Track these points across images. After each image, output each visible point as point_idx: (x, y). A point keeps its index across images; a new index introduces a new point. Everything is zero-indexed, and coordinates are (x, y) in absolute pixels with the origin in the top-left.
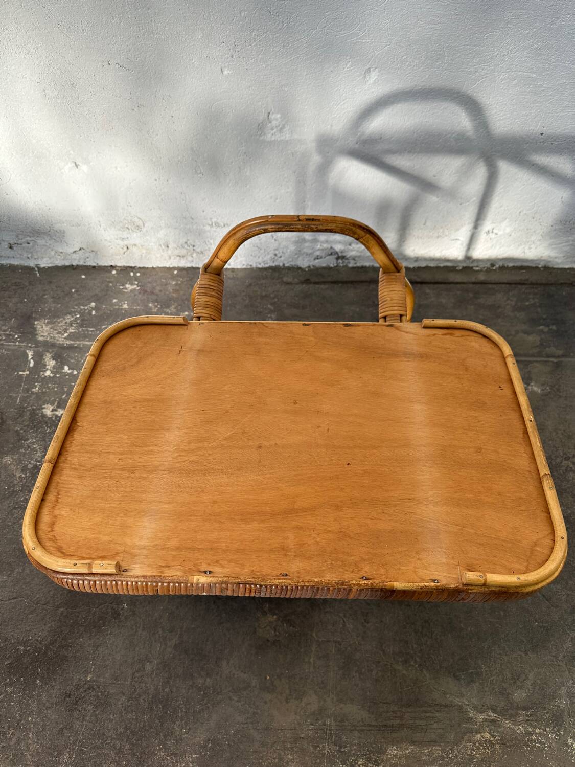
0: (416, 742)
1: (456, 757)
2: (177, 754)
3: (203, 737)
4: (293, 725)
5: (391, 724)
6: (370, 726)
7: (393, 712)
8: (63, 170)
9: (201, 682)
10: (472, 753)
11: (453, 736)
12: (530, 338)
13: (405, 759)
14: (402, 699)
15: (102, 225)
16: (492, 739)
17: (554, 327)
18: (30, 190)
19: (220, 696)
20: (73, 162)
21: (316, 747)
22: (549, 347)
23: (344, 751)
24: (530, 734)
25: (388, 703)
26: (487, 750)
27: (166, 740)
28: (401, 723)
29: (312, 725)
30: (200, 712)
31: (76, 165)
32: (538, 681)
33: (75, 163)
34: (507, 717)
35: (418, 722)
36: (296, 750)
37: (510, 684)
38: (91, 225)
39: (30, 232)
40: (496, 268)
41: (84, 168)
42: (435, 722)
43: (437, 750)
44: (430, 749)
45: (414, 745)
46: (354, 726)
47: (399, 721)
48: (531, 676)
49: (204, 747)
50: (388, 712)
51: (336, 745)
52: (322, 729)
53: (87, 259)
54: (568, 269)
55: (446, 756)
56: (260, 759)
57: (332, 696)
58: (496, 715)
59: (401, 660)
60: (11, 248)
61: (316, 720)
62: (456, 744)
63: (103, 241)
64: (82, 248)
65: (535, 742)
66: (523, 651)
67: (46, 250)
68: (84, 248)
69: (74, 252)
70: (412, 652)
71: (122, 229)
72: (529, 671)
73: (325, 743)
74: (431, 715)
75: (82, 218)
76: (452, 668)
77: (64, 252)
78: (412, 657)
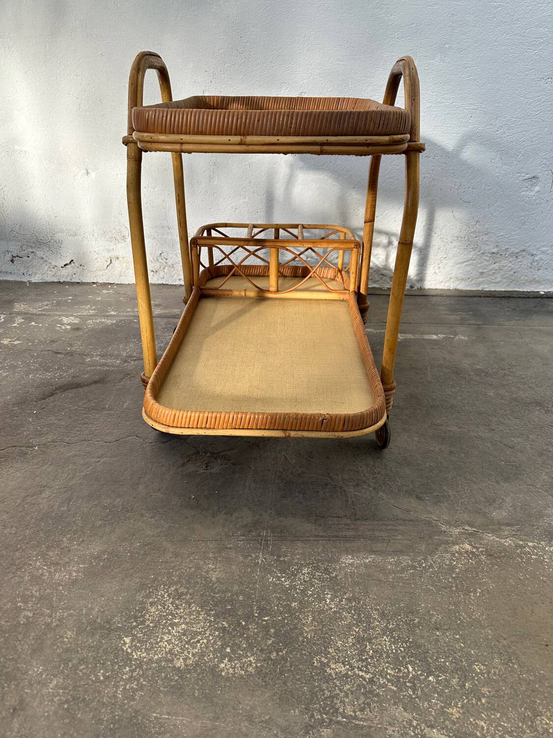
0: (377, 551)
1: (431, 566)
2: (60, 564)
3: (98, 549)
4: (219, 536)
5: (344, 534)
6: (317, 536)
7: (345, 524)
8: (76, 177)
9: (109, 501)
10: (451, 563)
11: (424, 547)
12: (452, 317)
13: (364, 568)
14: (355, 514)
15: (95, 235)
16: (474, 550)
17: (471, 313)
18: (45, 196)
19: (129, 514)
20: (86, 169)
21: (246, 557)
22: (469, 320)
23: (284, 560)
24: (521, 547)
25: (339, 517)
26: (470, 561)
27: (47, 551)
28: (356, 534)
29: (244, 536)
30: (100, 526)
31: (88, 173)
32: (519, 504)
34: (489, 531)
35: (377, 534)
36: (219, 559)
37: (485, 506)
38: (86, 235)
39: (33, 242)
40: (415, 289)
41: (93, 175)
42: (399, 534)
43: (406, 560)
44: (396, 558)
45: (375, 554)
46: (296, 537)
47: (353, 533)
48: (508, 500)
49: (98, 558)
50: (339, 524)
51: (272, 554)
52: (256, 540)
53: (74, 276)
54: (475, 290)
55: (418, 566)
56: (171, 569)
57: (270, 511)
58: (474, 529)
59: (352, 484)
60: (12, 261)
61: (249, 532)
62: (430, 555)
63: (92, 252)
64: (72, 261)
65: (530, 554)
66: (493, 482)
67: (41, 264)
68: (74, 261)
69: (65, 265)
70: (364, 479)
71: (110, 240)
72: (506, 496)
73: (259, 553)
74: (393, 528)
75: (80, 227)
76: (414, 491)
77: (56, 266)
78: (364, 482)
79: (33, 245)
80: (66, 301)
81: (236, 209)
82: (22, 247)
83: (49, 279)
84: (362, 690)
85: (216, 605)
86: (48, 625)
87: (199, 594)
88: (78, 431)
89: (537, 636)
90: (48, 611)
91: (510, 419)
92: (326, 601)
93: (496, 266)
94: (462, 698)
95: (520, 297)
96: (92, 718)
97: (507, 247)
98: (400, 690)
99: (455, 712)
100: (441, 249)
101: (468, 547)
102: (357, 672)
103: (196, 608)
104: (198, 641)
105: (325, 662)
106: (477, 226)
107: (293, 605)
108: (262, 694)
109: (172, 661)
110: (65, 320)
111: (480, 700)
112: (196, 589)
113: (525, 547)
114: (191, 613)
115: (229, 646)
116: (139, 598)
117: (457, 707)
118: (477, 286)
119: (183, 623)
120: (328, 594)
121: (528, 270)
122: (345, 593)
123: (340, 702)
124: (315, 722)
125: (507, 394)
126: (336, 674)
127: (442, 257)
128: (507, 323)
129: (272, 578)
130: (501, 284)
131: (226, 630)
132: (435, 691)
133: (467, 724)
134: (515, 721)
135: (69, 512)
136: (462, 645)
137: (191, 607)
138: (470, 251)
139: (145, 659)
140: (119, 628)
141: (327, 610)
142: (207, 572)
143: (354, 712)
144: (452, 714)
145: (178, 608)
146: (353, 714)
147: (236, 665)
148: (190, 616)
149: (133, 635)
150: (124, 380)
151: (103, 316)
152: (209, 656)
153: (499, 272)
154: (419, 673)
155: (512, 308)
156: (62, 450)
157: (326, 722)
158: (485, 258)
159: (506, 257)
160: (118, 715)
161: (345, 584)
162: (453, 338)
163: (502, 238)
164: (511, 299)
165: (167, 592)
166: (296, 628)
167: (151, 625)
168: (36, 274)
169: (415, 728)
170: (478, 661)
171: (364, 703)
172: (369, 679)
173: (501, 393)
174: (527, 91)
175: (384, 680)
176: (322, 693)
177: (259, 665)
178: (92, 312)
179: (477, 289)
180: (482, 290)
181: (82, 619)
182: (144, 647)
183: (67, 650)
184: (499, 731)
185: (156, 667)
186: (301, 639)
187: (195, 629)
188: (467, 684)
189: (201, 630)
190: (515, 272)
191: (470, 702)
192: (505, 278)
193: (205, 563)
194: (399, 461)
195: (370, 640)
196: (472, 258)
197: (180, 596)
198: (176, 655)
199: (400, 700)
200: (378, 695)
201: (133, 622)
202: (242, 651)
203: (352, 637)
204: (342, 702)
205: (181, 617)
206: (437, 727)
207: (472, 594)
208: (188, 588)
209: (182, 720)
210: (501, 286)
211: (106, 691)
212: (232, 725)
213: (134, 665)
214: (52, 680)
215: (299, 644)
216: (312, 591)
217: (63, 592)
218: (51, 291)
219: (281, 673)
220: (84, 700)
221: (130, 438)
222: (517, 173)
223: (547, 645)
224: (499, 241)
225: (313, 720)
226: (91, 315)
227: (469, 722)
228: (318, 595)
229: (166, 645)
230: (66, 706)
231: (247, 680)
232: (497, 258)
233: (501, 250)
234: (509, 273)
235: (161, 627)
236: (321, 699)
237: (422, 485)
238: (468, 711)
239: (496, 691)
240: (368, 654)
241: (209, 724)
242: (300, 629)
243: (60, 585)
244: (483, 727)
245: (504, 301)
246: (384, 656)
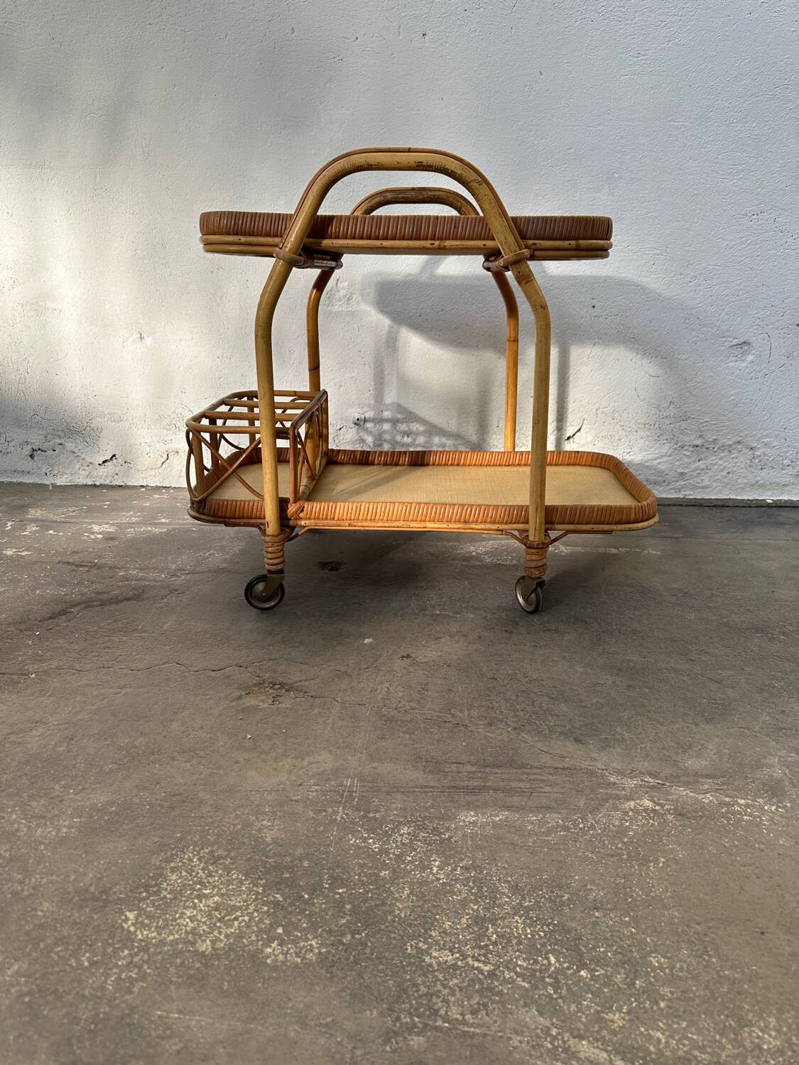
0: (512, 807)
1: (592, 827)
2: (45, 817)
3: (104, 799)
4: (281, 786)
5: (465, 785)
6: (426, 787)
7: (468, 772)
8: (125, 344)
9: (127, 741)
10: (622, 824)
11: (582, 802)
13: (492, 828)
14: (484, 759)
15: (147, 420)
16: (657, 808)
18: (83, 369)
20: (139, 332)
21: (318, 812)
23: (374, 818)
24: (727, 804)
25: (460, 763)
26: (651, 821)
27: (29, 801)
28: (483, 784)
29: (318, 785)
30: (110, 771)
31: (141, 338)
32: (727, 751)
33: (141, 335)
34: (680, 784)
35: (514, 784)
36: (279, 814)
37: (676, 753)
38: (135, 420)
39: (62, 431)
41: (148, 341)
42: (546, 786)
43: (554, 819)
44: (540, 816)
45: (509, 810)
46: (395, 787)
47: (479, 783)
48: (710, 746)
49: (102, 810)
50: (459, 772)
51: (358, 810)
52: (335, 791)
53: (116, 477)
54: (674, 498)
55: (572, 826)
56: (207, 825)
57: (360, 755)
58: (658, 781)
59: (482, 723)
60: (32, 456)
61: (326, 780)
62: (590, 812)
63: (142, 445)
64: (114, 455)
65: (740, 814)
66: (690, 723)
67: (71, 461)
68: (117, 456)
69: (104, 462)
70: (501, 717)
71: (167, 427)
72: (707, 742)
73: (338, 808)
74: (539, 777)
75: (128, 409)
76: (572, 733)
77: (91, 463)
78: (501, 721)
79: (62, 435)
80: (101, 507)
81: (341, 386)
82: (46, 437)
83: (81, 480)
84: (477, 987)
85: (268, 872)
86: (15, 894)
87: (244, 859)
88: (95, 656)
89: (747, 920)
90: (20, 876)
91: (717, 648)
92: (432, 869)
93: (701, 464)
94: (629, 1000)
95: (737, 506)
96: (64, 1017)
97: (714, 437)
98: (535, 987)
99: (617, 1019)
100: (623, 440)
101: (647, 803)
102: (471, 962)
103: (238, 875)
104: (236, 919)
105: (423, 948)
106: (671, 408)
107: (382, 874)
108: (324, 989)
109: (193, 943)
110: (96, 528)
111: (657, 1003)
112: (241, 851)
113: (733, 805)
114: (229, 882)
115: (282, 925)
116: (156, 861)
117: (620, 1011)
118: (676, 492)
119: (217, 895)
120: (435, 861)
121: (746, 470)
122: (461, 860)
123: (442, 1002)
124: (400, 1027)
125: (714, 618)
126: (439, 964)
127: (624, 452)
128: (718, 536)
129: (353, 840)
130: (711, 489)
131: (279, 905)
132: (589, 990)
133: (636, 1035)
134: (710, 1031)
135: (68, 753)
136: (633, 930)
137: (230, 875)
138: (664, 444)
139: (154, 941)
140: (121, 899)
141: (433, 881)
142: (260, 830)
143: (463, 1014)
144: (612, 1021)
145: (211, 876)
146: (460, 1018)
147: (289, 949)
148: (228, 886)
149: (140, 909)
150: (168, 597)
151: (150, 524)
152: (250, 937)
153: (706, 473)
154: (566, 965)
155: (726, 518)
156: (69, 678)
157: (418, 1028)
158: (685, 453)
159: (715, 452)
160: (104, 1013)
161: (462, 848)
162: (640, 553)
163: (706, 426)
164: (724, 508)
165: (198, 854)
166: (383, 904)
167: (168, 896)
168: (63, 474)
169: (555, 1038)
170: (656, 951)
171: (478, 1003)
172: (488, 972)
173: (705, 616)
174: (725, 231)
175: (512, 974)
176: (415, 989)
177: (324, 950)
178: (134, 519)
179: (677, 496)
180: (684, 498)
181: (68, 887)
182: (154, 924)
183: (41, 926)
184: (684, 1045)
185: (169, 950)
186: (389, 918)
187: (232, 903)
188: (638, 982)
189: (242, 904)
190: (729, 473)
191: (642, 1006)
192: (715, 481)
193: (257, 819)
194: (553, 696)
195: (493, 921)
196: (666, 453)
197: (215, 860)
198: (200, 936)
199: (534, 1001)
200: (500, 993)
201: (141, 893)
202: (300, 932)
203: (467, 917)
204: (446, 1001)
205: (214, 887)
206: (588, 1037)
207: (652, 864)
208: (229, 851)
209: (199, 1021)
210: (711, 491)
211: (91, 981)
212: (275, 1029)
213: (138, 947)
214: (11, 965)
215: (388, 924)
216: (412, 857)
217: (44, 852)
218: (82, 495)
219: (356, 962)
220: (56, 990)
221: (167, 665)
222: (722, 338)
223: (763, 933)
224: (703, 429)
225: (398, 1025)
226: (133, 523)
227: (638, 1033)
228: (422, 862)
229: (187, 923)
230: (27, 999)
231: (303, 969)
232: (703, 452)
233: (707, 441)
234: (721, 474)
235: (183, 899)
236: (413, 997)
237: (585, 725)
238: (638, 1018)
239: (682, 992)
240: (489, 940)
241: (240, 1026)
242: (390, 905)
243: (41, 843)
244: (659, 1040)
245: (714, 511)
246: (514, 941)
